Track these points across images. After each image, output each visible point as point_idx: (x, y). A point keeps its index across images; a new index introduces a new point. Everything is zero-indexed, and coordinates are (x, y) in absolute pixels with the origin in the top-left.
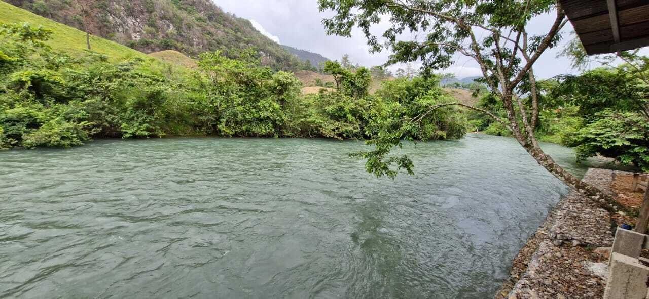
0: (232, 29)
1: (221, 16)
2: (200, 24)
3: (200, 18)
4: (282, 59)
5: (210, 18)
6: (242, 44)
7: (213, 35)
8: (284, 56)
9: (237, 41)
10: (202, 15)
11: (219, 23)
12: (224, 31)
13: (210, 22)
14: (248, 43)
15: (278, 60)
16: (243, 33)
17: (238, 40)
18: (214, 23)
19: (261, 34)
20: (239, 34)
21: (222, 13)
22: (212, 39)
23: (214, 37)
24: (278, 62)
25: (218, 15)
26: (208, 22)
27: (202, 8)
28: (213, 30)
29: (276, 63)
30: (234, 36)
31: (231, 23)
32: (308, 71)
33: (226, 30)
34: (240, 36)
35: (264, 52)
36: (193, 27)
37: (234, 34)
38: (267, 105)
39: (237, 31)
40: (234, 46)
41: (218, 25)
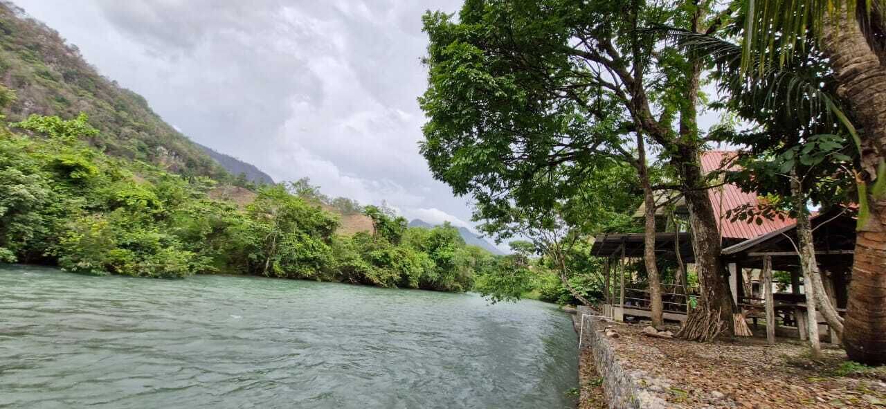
0: (111, 104)
1: (92, 80)
2: (44, 81)
3: (47, 72)
4: (198, 164)
5: (67, 77)
6: (126, 130)
7: (69, 105)
8: (202, 160)
9: (117, 122)
10: (50, 68)
11: (87, 90)
12: (94, 103)
13: (66, 82)
14: (139, 130)
15: (190, 164)
16: (131, 113)
17: (120, 121)
18: (73, 86)
19: (161, 120)
20: (124, 114)
21: (96, 76)
22: (66, 109)
23: (71, 109)
24: (189, 167)
25: (86, 76)
26: (62, 81)
27: (55, 59)
28: (70, 97)
29: (185, 168)
30: (115, 114)
31: (110, 93)
32: (240, 188)
33: (99, 102)
34: (126, 117)
35: (167, 149)
36: (30, 85)
37: (114, 111)
38: (315, 244)
39: (120, 108)
40: (110, 128)
41: (82, 92)
